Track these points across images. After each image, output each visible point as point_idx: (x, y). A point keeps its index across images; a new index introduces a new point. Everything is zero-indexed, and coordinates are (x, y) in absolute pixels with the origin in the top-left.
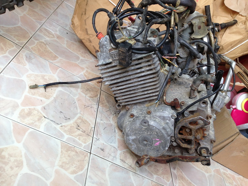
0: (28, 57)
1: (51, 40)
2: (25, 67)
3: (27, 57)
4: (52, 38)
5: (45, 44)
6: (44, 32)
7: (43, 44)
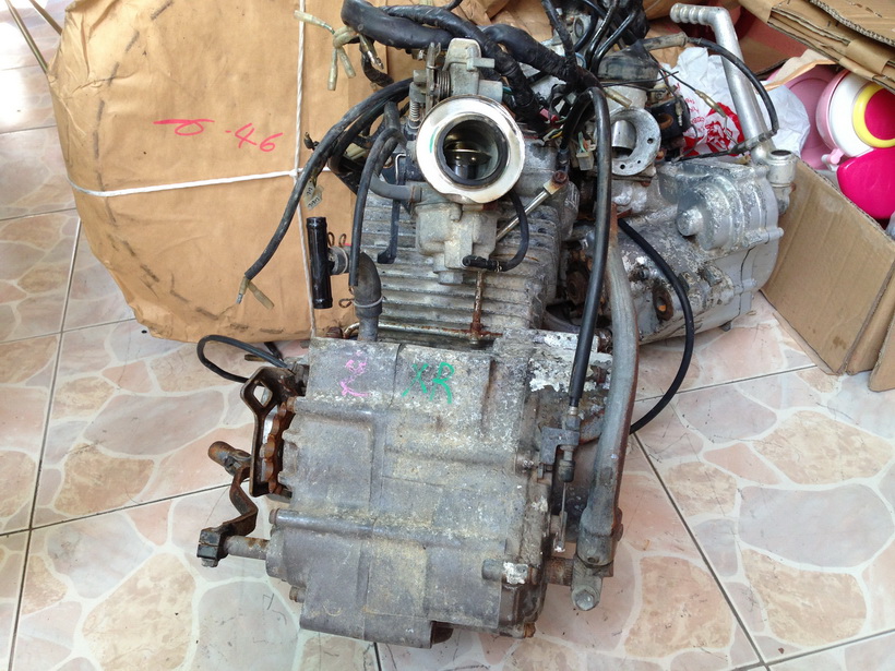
0: (59, 553)
1: (104, 412)
2: (66, 599)
3: (56, 557)
4: (104, 399)
5: (92, 449)
6: (68, 402)
7: (84, 455)
